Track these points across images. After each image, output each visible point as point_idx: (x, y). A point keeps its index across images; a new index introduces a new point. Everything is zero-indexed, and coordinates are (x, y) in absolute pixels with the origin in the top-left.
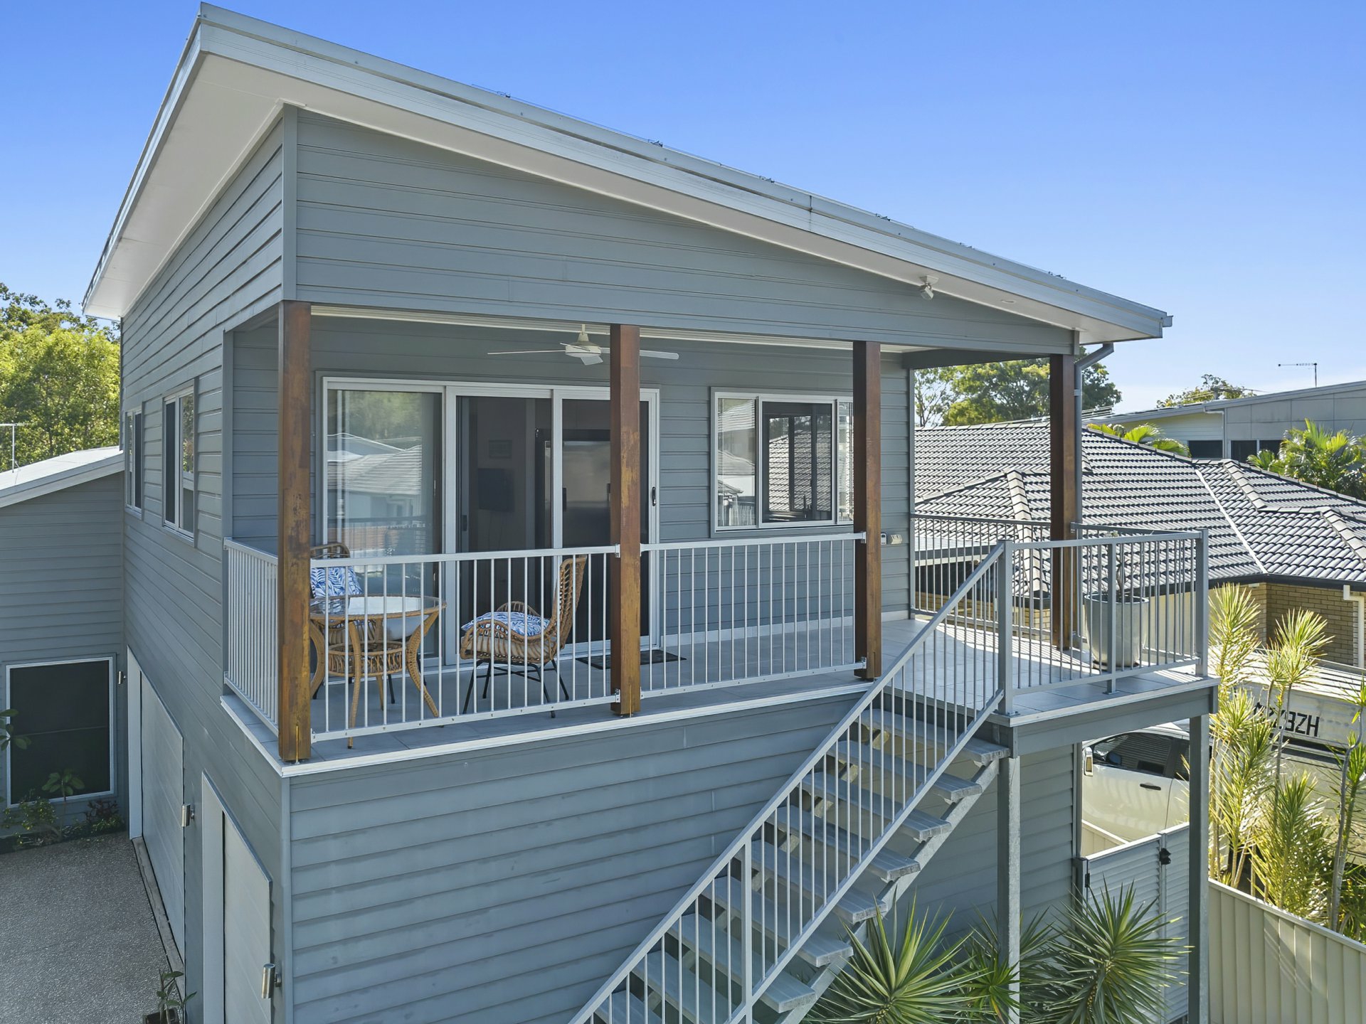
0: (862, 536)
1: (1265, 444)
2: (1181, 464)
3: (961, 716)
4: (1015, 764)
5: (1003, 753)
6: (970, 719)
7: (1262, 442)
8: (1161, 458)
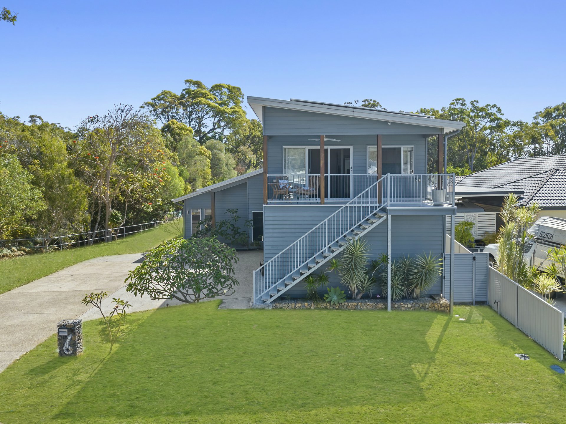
5: (387, 214)
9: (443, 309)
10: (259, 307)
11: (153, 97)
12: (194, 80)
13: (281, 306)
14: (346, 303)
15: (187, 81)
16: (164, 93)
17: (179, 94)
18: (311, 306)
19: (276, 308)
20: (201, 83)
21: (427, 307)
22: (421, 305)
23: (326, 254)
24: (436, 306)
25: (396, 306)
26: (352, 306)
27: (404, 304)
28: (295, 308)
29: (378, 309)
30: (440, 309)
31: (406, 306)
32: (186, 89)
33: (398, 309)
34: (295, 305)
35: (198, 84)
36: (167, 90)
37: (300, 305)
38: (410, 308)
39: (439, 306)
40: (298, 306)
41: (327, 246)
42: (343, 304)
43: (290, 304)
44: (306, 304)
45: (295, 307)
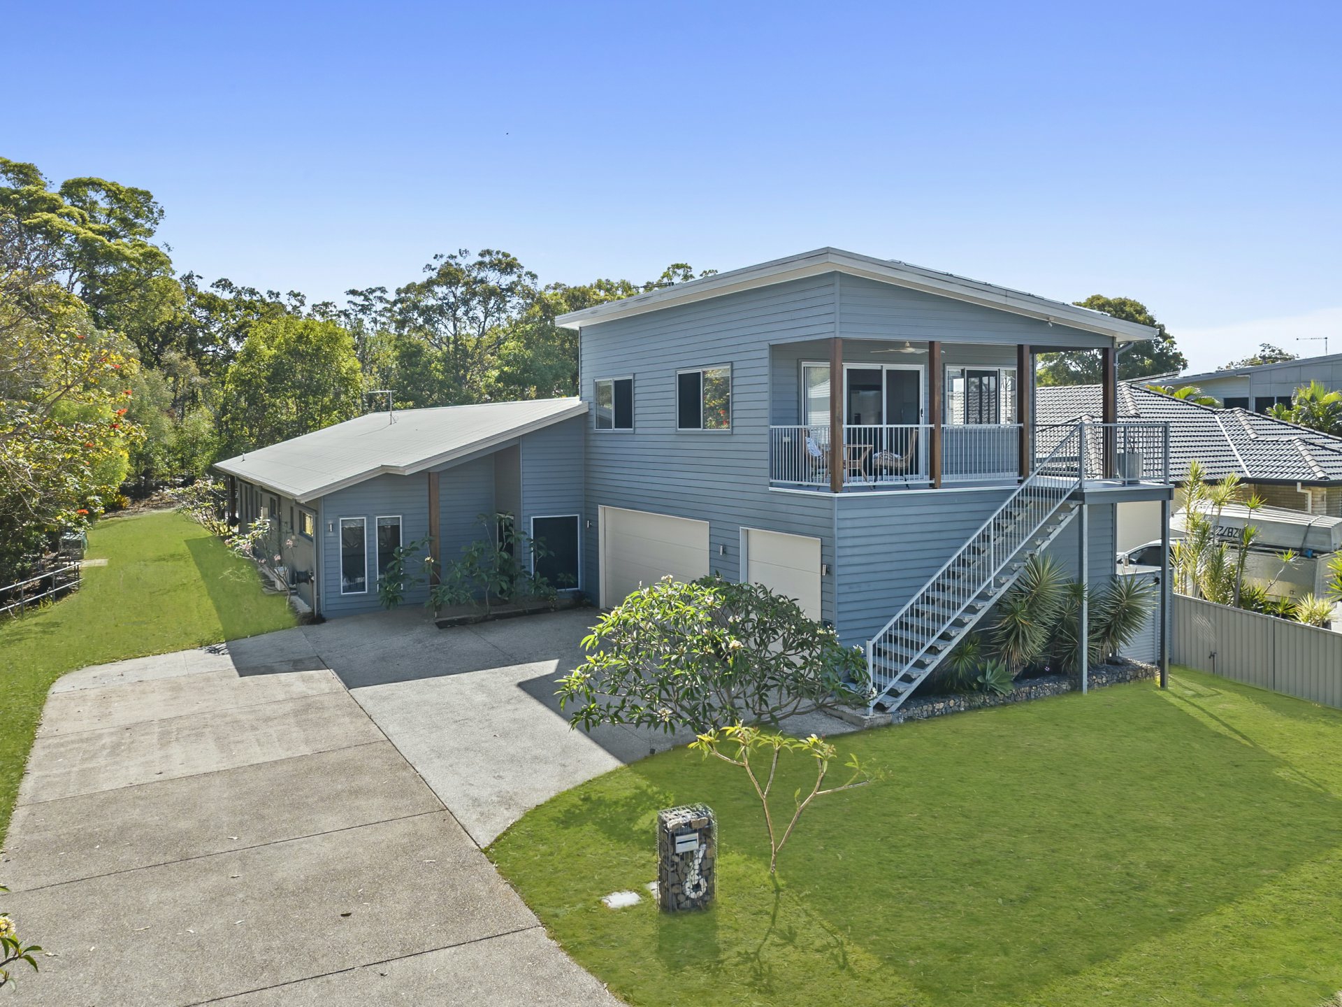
0: (1022, 425)
1: (1280, 400)
2: (1204, 412)
3: (1061, 492)
4: (1085, 507)
5: (1081, 502)
6: (1065, 493)
7: (1278, 398)
8: (1190, 407)
13: (916, 712)
18: (959, 706)
20: (34, 170)
23: (991, 591)
26: (1023, 695)
28: (932, 716)
34: (934, 708)
37: (942, 705)
40: (938, 710)
41: (993, 575)
43: (926, 707)
44: (952, 703)
45: (933, 711)
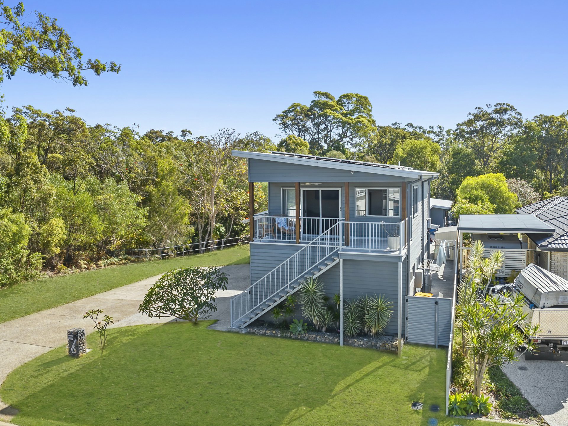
9: (393, 349)
10: (235, 330)
11: (284, 110)
12: (322, 91)
13: (254, 331)
14: (307, 335)
15: (316, 93)
16: (294, 106)
17: (308, 106)
18: (277, 334)
19: (249, 333)
20: (329, 94)
21: (378, 345)
22: (373, 344)
23: (288, 290)
24: (387, 346)
25: (350, 342)
26: (312, 338)
27: (357, 340)
28: (264, 335)
29: (334, 343)
30: (390, 349)
31: (359, 343)
32: (314, 101)
33: (352, 345)
34: (265, 332)
35: (327, 95)
36: (297, 102)
37: (269, 332)
38: (363, 345)
39: (390, 346)
41: (289, 283)
42: (304, 335)
43: (261, 331)
44: (274, 332)
